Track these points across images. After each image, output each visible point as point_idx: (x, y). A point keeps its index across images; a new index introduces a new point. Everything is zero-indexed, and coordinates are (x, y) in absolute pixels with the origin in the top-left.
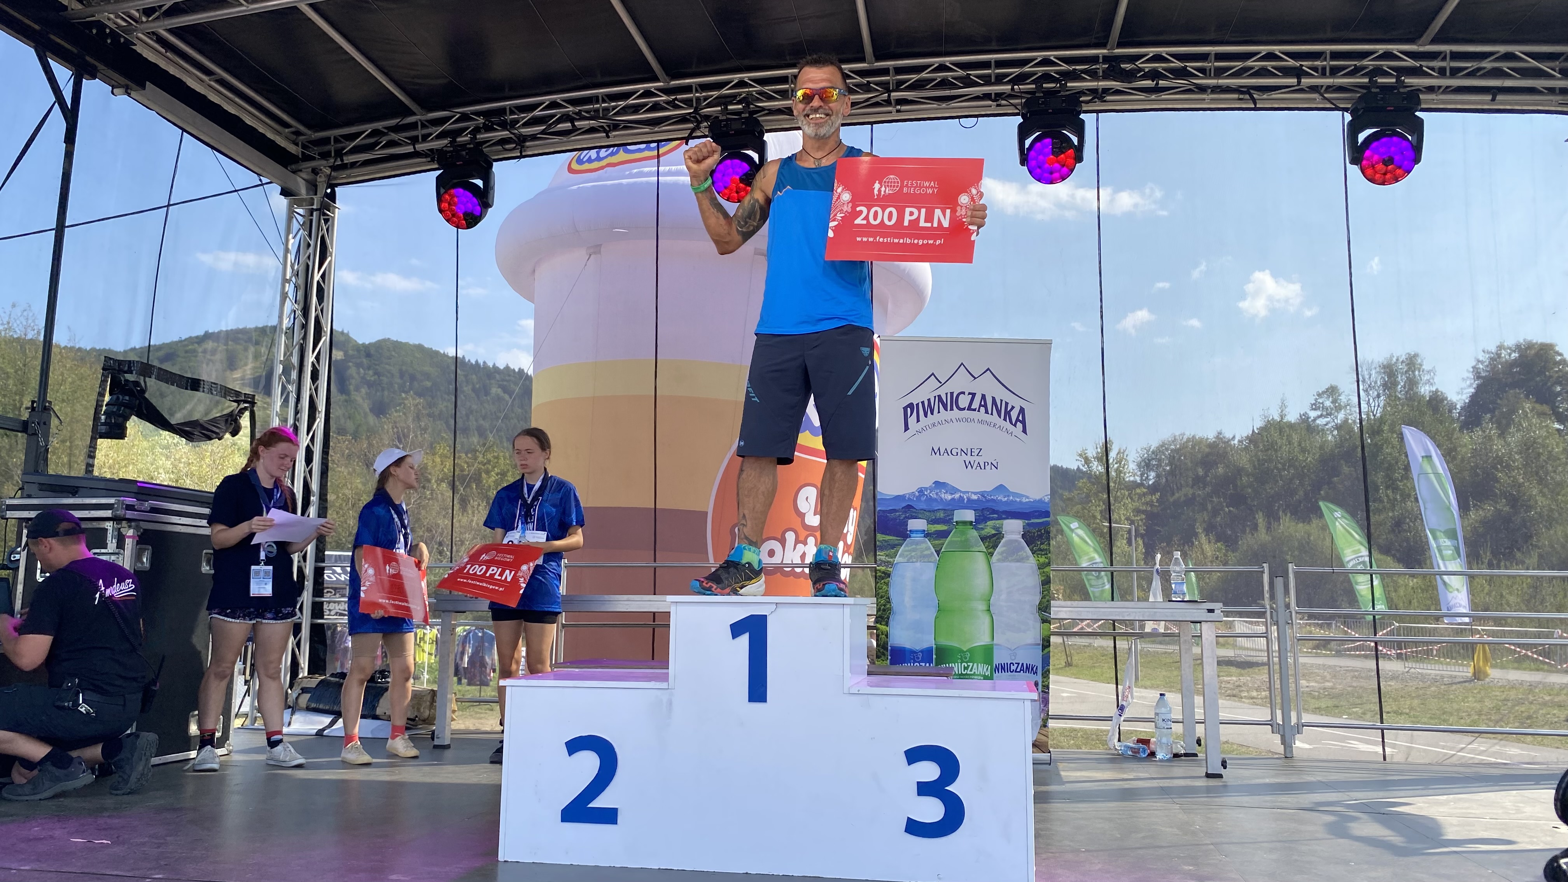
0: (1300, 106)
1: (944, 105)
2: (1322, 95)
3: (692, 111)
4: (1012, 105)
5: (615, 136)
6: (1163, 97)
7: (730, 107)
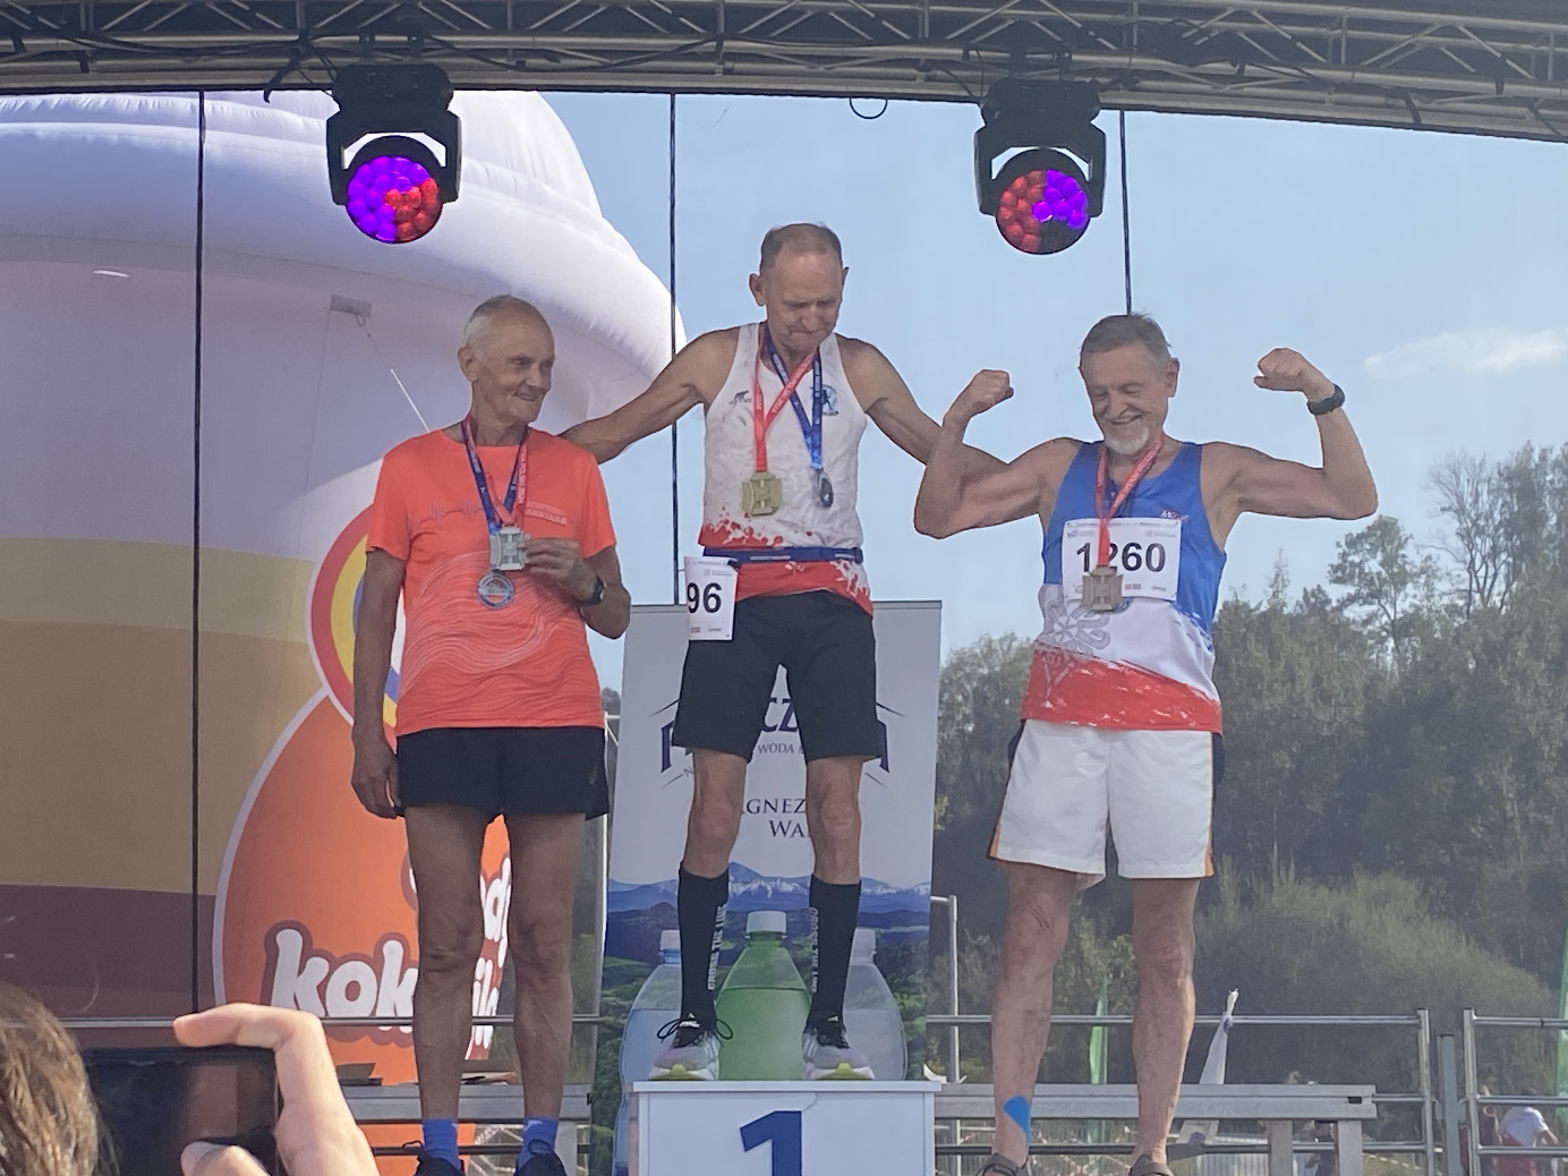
0: (1497, 127)
1: (821, 69)
2: (1536, 112)
3: (296, 38)
4: (956, 80)
5: (103, 70)
6: (1246, 89)
7: (378, 38)
